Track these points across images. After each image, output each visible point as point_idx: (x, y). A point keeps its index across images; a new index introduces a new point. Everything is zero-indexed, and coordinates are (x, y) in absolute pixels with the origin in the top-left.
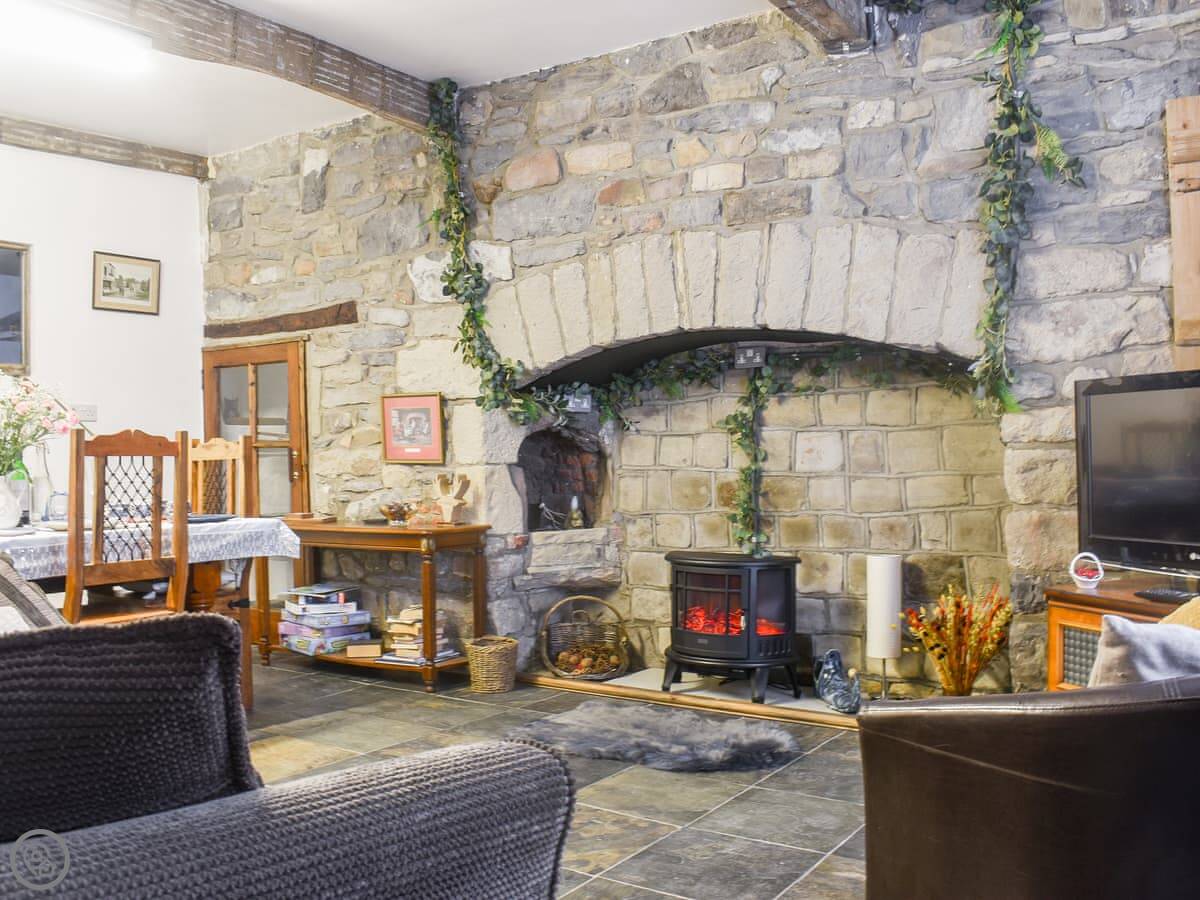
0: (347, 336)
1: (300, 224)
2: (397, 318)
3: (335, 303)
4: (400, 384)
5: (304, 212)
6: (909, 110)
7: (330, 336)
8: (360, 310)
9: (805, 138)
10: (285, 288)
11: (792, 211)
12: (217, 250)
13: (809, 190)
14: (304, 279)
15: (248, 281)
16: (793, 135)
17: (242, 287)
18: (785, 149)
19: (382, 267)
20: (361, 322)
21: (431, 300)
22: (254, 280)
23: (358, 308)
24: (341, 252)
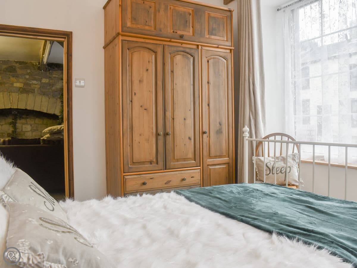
6: (51, 81)
9: (35, 82)
11: (32, 92)
13: (35, 90)
16: (32, 81)
18: (31, 83)
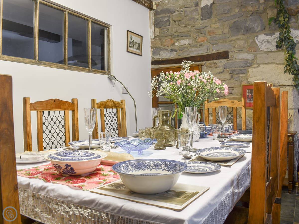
0: (223, 64)
1: (200, 24)
2: (249, 57)
3: (218, 52)
4: (249, 80)
5: (202, 20)
7: (214, 63)
8: (230, 54)
10: (192, 47)
12: (158, 34)
14: (202, 43)
15: (173, 44)
17: (170, 47)
19: (242, 39)
20: (230, 58)
21: (266, 50)
22: (176, 44)
23: (229, 53)
24: (221, 33)
